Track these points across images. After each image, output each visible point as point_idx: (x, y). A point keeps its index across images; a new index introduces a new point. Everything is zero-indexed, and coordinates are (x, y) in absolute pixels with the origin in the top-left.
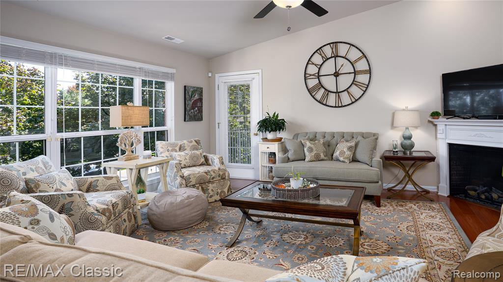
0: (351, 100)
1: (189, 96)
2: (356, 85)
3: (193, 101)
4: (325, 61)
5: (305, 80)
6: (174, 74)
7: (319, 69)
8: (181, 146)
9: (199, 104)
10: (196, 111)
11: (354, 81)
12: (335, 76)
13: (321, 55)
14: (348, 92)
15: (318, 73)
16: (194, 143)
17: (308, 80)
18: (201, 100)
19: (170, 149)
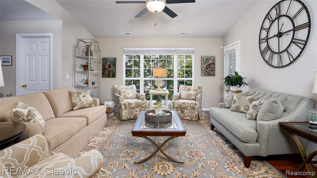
0: (290, 60)
1: (204, 61)
2: (294, 43)
3: (207, 64)
4: (272, 23)
5: (259, 44)
6: (194, 50)
7: (268, 32)
8: (189, 88)
9: (212, 66)
10: (210, 70)
11: (293, 38)
12: (278, 37)
13: (269, 19)
14: (288, 52)
15: (267, 36)
16: (197, 88)
17: (262, 44)
18: (214, 64)
19: (183, 89)
